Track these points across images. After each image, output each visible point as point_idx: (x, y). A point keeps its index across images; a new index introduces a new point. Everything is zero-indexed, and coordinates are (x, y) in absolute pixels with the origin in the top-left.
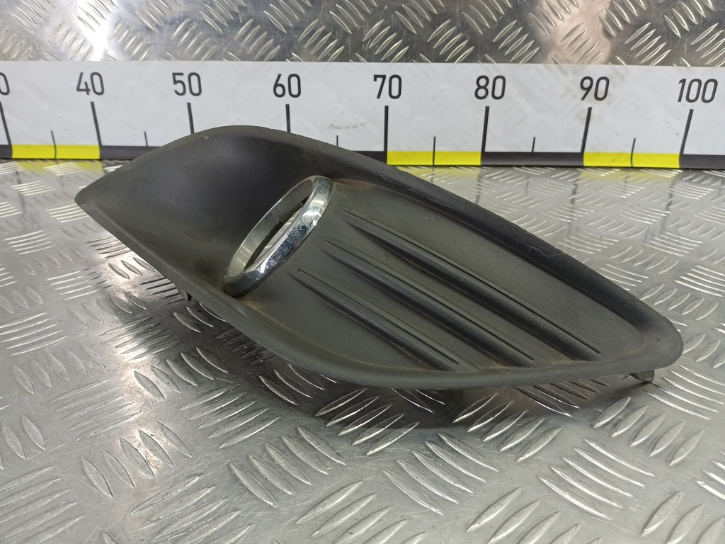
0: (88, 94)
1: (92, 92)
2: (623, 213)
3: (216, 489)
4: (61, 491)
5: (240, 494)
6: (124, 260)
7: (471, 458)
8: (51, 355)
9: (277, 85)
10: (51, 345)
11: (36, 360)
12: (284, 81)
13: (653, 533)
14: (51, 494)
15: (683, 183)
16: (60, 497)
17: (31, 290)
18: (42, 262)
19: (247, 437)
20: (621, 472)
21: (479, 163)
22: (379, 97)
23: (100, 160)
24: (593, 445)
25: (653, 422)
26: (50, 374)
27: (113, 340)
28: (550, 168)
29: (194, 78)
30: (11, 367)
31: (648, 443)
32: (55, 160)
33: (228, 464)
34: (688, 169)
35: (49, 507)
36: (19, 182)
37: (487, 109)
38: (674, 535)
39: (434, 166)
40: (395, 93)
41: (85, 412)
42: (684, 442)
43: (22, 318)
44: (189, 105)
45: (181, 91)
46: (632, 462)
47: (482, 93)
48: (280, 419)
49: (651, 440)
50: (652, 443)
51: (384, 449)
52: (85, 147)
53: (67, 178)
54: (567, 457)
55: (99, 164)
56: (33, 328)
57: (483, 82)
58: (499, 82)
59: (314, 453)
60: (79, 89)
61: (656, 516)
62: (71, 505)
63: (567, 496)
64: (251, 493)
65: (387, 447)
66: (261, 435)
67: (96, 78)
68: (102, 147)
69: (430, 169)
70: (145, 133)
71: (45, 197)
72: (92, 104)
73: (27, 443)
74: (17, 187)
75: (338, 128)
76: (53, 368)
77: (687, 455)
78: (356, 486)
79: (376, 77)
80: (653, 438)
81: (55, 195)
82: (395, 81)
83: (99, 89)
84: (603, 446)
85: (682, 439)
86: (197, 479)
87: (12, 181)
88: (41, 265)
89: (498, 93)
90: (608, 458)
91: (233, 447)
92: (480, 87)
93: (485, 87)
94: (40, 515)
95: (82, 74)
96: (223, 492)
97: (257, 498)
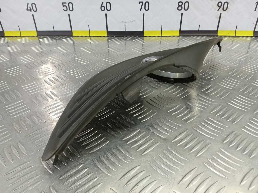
0: (31, 11)
1: (32, 11)
2: (232, 55)
3: (89, 169)
4: (34, 171)
5: (98, 171)
6: (49, 78)
7: (179, 156)
8: (26, 117)
9: (102, 6)
10: (26, 113)
11: (21, 119)
12: (104, 5)
13: (244, 184)
14: (30, 172)
15: (254, 42)
16: (34, 173)
17: (16, 91)
18: (19, 80)
19: (99, 149)
20: (233, 161)
21: (179, 35)
22: (141, 10)
23: (37, 36)
24: (222, 150)
25: (244, 141)
26: (26, 125)
27: (48, 111)
28: (205, 37)
29: (70, 4)
30: (12, 122)
31: (242, 149)
32: (20, 36)
33: (93, 159)
34: (256, 36)
35: (30, 177)
36: (8, 46)
37: (182, 14)
38: (252, 185)
39: (162, 36)
40: (147, 8)
41: (40, 140)
42: (255, 149)
43: (14, 102)
44: (69, 15)
45: (66, 9)
46: (236, 157)
47: (180, 8)
48: (110, 142)
49: (243, 148)
50: (244, 149)
51: (148, 153)
52: (31, 31)
53: (25, 44)
54: (213, 155)
55: (37, 38)
56: (18, 107)
57: (180, 4)
58: (187, 4)
59: (123, 155)
60: (27, 10)
61: (245, 178)
62: (38, 176)
63: (214, 170)
64: (101, 171)
65: (149, 152)
66: (104, 148)
67: (34, 5)
68: (37, 31)
69: (160, 38)
70: (53, 26)
71: (18, 52)
72: (33, 15)
73: (20, 153)
74: (7, 48)
75: (125, 22)
76: (27, 123)
77: (257, 154)
78: (138, 167)
79: (139, 2)
80: (244, 147)
81: (22, 51)
82: (147, 4)
83: (35, 10)
84: (226, 151)
85: (255, 147)
86: (82, 165)
87: (6, 46)
88: (19, 81)
89: (186, 8)
90: (228, 155)
91: (94, 153)
92: (179, 6)
93: (181, 6)
94: (28, 180)
95: (28, 4)
96: (91, 170)
97: (103, 173)
